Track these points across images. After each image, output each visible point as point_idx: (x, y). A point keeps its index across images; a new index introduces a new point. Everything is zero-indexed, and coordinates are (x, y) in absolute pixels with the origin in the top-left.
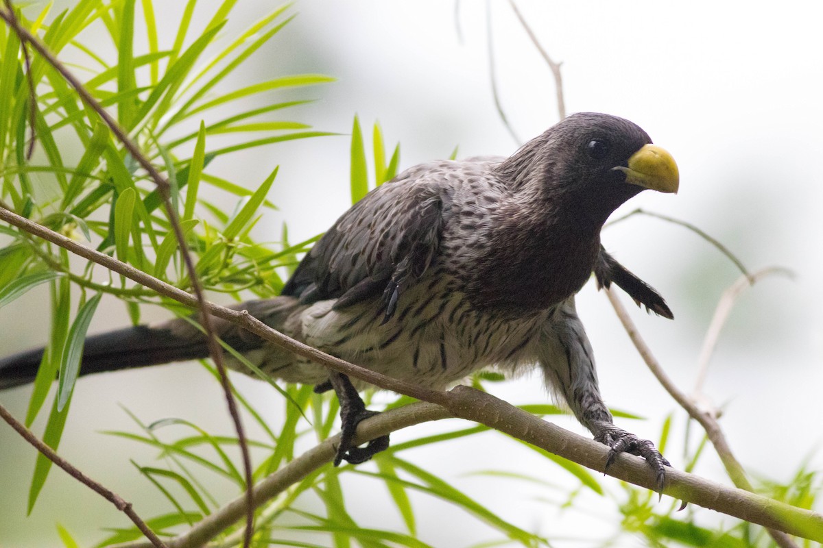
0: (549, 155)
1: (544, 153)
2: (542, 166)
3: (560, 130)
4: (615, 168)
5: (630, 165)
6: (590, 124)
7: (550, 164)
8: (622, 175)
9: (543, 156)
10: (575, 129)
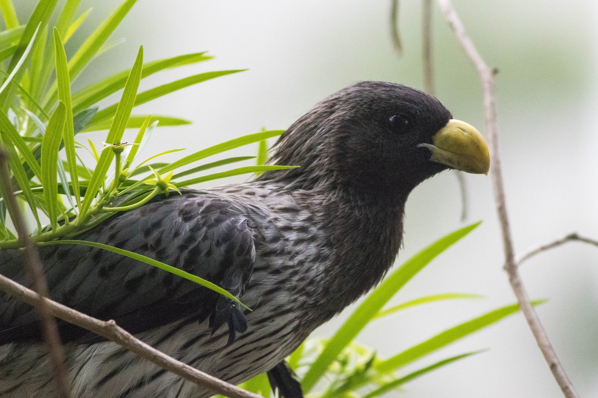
0: (339, 128)
1: (334, 125)
2: (332, 139)
3: (351, 101)
4: (421, 145)
5: (437, 142)
6: (391, 96)
7: (342, 138)
8: (428, 153)
9: (332, 129)
10: (372, 101)
